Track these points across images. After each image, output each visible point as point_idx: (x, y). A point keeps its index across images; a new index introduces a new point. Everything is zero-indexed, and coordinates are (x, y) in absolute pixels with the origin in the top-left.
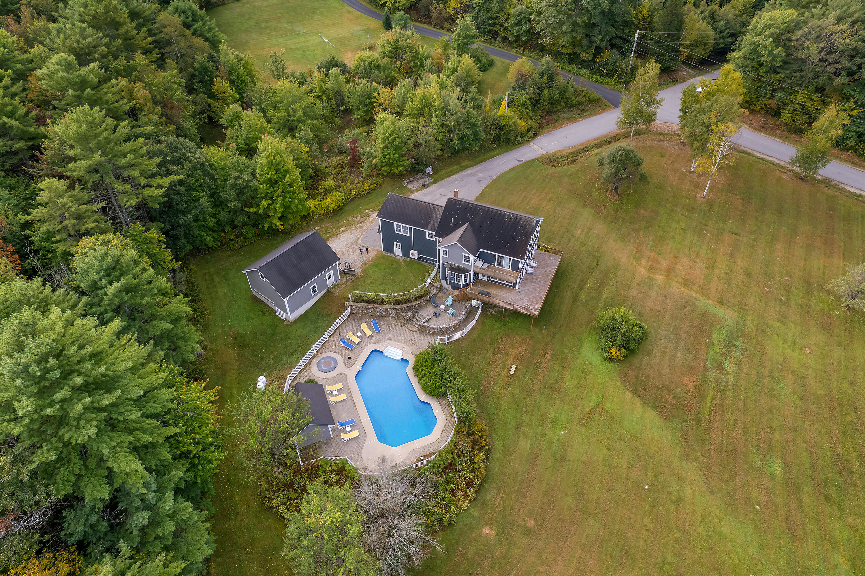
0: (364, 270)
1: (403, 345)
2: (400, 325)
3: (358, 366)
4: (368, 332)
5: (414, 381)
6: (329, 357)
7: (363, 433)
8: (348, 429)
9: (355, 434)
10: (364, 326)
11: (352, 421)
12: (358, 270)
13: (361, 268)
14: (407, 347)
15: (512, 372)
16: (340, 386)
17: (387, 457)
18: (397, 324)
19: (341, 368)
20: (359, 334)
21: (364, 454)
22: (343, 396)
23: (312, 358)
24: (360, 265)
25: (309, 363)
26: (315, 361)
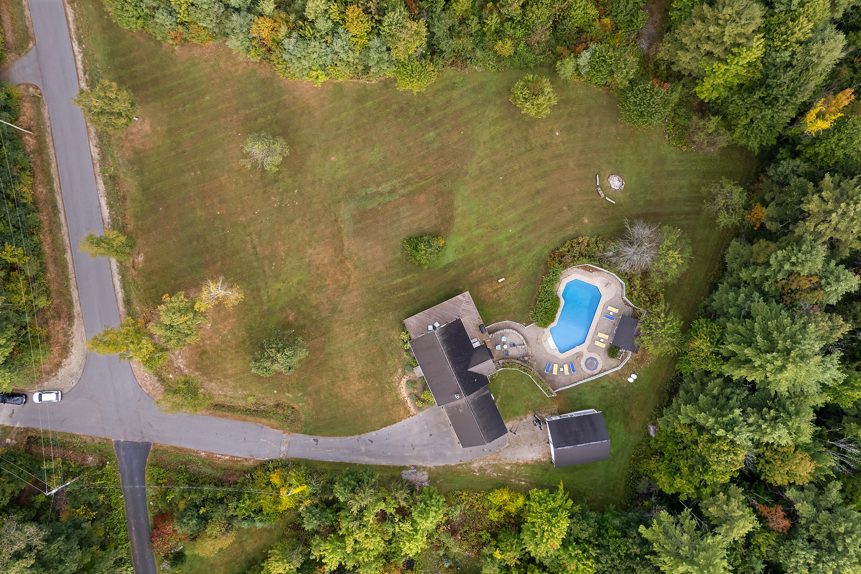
0: (526, 413)
1: (544, 343)
2: (534, 359)
3: (577, 349)
4: (556, 367)
5: (558, 315)
6: (587, 368)
7: (606, 306)
8: (611, 313)
9: (610, 308)
10: (555, 372)
11: (606, 316)
12: (530, 417)
13: (526, 418)
14: (543, 340)
15: (503, 279)
16: (597, 343)
17: (604, 285)
18: (535, 360)
19: (587, 355)
20: (562, 370)
21: (613, 295)
22: (600, 335)
23: (596, 375)
24: (524, 420)
25: (600, 373)
26: (596, 371)
